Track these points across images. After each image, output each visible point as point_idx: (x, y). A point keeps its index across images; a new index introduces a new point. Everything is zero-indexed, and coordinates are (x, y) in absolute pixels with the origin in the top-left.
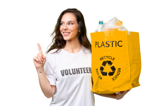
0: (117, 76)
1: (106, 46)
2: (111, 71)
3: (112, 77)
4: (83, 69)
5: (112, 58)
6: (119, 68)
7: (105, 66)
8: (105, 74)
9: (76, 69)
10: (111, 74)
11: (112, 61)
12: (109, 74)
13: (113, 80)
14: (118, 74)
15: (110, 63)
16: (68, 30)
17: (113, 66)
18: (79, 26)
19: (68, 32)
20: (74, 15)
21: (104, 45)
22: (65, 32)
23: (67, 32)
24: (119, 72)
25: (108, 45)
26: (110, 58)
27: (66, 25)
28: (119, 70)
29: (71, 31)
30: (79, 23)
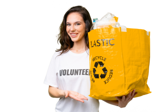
0: (109, 79)
1: (98, 46)
2: (103, 73)
3: (104, 79)
4: (82, 71)
5: (103, 59)
6: (111, 70)
7: (96, 67)
8: (97, 76)
9: (76, 70)
10: (103, 76)
11: (103, 62)
12: (101, 76)
13: (106, 83)
14: (110, 76)
15: (101, 64)
16: (75, 31)
17: (105, 68)
18: (86, 26)
19: (76, 33)
20: (80, 14)
21: (95, 44)
22: (73, 34)
23: (74, 34)
24: (111, 75)
25: (99, 44)
26: (101, 58)
27: (73, 27)
28: (111, 72)
29: (79, 32)
30: (86, 22)
